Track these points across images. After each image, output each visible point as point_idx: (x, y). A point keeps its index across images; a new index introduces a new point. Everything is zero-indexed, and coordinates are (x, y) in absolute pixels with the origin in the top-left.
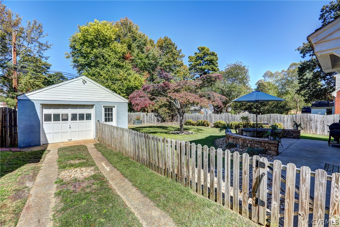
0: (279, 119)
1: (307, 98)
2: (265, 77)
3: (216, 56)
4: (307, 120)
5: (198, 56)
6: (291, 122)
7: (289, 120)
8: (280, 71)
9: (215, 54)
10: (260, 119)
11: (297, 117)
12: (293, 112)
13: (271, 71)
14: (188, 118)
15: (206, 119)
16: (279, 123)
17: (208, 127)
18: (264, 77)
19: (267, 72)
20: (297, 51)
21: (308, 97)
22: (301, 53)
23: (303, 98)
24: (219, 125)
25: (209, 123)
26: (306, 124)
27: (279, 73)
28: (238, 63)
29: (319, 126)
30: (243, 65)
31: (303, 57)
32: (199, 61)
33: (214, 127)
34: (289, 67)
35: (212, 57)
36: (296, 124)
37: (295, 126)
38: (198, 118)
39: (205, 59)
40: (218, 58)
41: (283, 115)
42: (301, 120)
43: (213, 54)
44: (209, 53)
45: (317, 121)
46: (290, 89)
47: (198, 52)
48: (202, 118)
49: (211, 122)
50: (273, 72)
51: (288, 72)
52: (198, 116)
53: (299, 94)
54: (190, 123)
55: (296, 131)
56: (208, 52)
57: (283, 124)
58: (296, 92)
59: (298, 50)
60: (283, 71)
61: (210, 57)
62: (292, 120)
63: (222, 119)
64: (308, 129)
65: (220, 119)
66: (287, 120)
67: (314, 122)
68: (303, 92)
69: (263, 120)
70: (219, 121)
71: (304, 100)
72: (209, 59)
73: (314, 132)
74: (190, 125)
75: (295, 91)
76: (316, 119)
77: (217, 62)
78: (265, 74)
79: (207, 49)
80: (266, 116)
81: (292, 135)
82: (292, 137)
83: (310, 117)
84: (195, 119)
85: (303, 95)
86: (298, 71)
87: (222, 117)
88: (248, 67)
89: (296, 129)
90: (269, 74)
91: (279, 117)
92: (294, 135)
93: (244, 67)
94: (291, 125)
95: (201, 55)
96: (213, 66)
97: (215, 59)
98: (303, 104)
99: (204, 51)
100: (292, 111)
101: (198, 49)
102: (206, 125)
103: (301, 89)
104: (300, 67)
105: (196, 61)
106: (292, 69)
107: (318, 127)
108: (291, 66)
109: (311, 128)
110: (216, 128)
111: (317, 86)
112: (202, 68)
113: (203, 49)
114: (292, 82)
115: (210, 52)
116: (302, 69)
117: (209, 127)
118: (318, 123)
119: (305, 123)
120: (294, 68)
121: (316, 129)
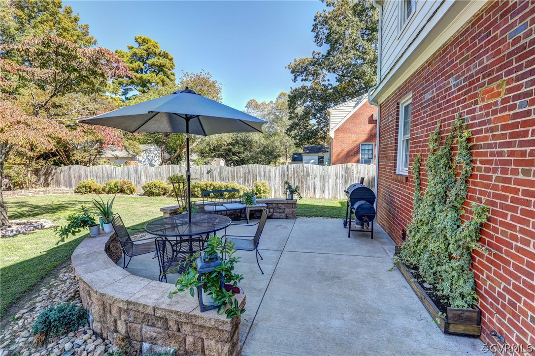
0: (262, 173)
1: (298, 141)
2: (248, 108)
3: (171, 60)
4: (303, 175)
5: (135, 54)
6: (281, 180)
7: (278, 175)
8: (267, 102)
9: (169, 57)
10: (232, 175)
11: (290, 170)
12: (282, 160)
13: (257, 101)
14: (86, 176)
15: (126, 177)
16: (262, 182)
17: (131, 195)
18: (246, 108)
19: (251, 101)
20: (287, 69)
21: (299, 139)
22: (292, 72)
23: (294, 141)
24: (155, 191)
25: (133, 186)
26: (302, 181)
27: (266, 105)
28: (203, 73)
29: (319, 185)
30: (212, 79)
31: (295, 80)
32: (138, 63)
33: (144, 194)
34: (277, 97)
35: (162, 61)
36: (290, 187)
37: (288, 193)
38: (109, 176)
39: (149, 62)
40: (174, 64)
41: (268, 167)
42: (294, 175)
43: (165, 56)
44: (157, 52)
45: (316, 176)
46: (278, 128)
47: (136, 45)
48: (119, 176)
49: (139, 183)
50: (260, 102)
51: (277, 105)
52: (109, 173)
53: (289, 135)
54: (90, 187)
55: (290, 202)
56: (155, 49)
57: (269, 184)
58: (286, 131)
59: (289, 68)
60: (271, 102)
61: (159, 59)
62: (282, 175)
63: (161, 176)
64: (304, 190)
65: (156, 176)
66: (275, 175)
67: (312, 178)
68: (293, 133)
69: (237, 176)
70: (154, 181)
71: (294, 144)
72: (156, 63)
73: (312, 194)
74: (90, 192)
75: (284, 131)
76: (314, 172)
77: (173, 71)
78: (249, 103)
79: (154, 44)
80: (241, 170)
81: (284, 212)
82: (283, 215)
83: (307, 169)
84: (103, 178)
85: (293, 137)
86: (288, 101)
87: (160, 173)
88: (221, 84)
89: (290, 198)
90: (253, 104)
91: (262, 170)
92: (286, 212)
93: (214, 83)
94: (281, 183)
95: (141, 52)
96: (163, 77)
97: (168, 65)
98: (293, 150)
99: (147, 45)
100: (281, 158)
101: (136, 40)
102: (128, 192)
103: (292, 127)
104: (291, 95)
105: (131, 63)
106: (281, 101)
107: (318, 187)
108: (280, 96)
109: (309, 189)
110: (149, 196)
111: (308, 126)
112: (141, 77)
113: (145, 41)
114: (281, 119)
115: (160, 50)
116: (294, 99)
117: (134, 195)
118: (317, 179)
119: (300, 181)
120: (283, 100)
121: (315, 189)
